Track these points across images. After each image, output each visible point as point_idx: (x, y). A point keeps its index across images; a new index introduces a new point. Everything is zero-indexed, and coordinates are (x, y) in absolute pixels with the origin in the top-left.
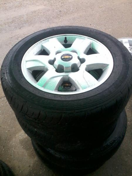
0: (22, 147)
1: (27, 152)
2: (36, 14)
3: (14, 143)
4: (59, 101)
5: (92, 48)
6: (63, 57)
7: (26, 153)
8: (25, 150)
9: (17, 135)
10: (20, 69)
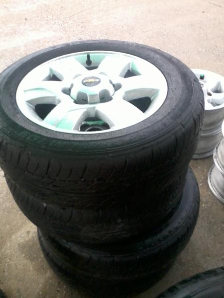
0: (24, 255)
1: (32, 264)
2: (41, 44)
3: (10, 250)
4: (81, 141)
5: (132, 70)
6: (84, 82)
7: (30, 266)
8: (28, 261)
9: (13, 237)
10: (14, 101)
